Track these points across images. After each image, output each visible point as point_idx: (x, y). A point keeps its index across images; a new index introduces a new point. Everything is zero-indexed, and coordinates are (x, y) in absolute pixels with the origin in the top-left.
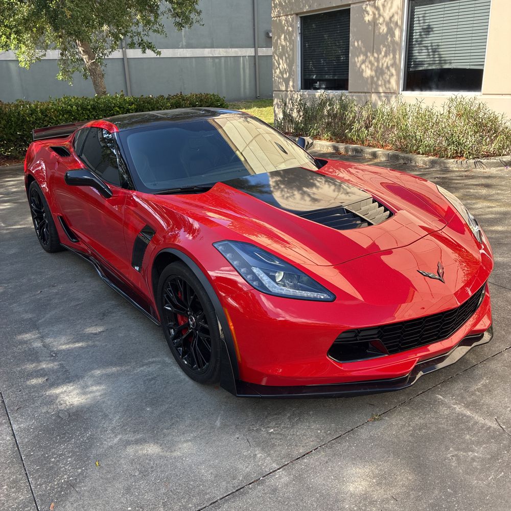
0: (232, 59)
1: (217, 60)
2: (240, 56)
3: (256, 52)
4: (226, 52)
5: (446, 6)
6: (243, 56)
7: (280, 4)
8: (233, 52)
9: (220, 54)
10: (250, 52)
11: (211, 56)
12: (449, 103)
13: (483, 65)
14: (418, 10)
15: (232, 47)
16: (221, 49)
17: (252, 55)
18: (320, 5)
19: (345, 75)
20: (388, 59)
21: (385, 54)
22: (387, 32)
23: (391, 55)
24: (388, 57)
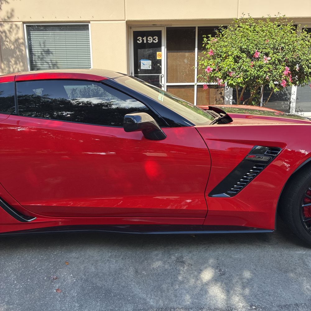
20: (18, 66)
21: (15, 63)
22: (14, 48)
23: (21, 64)
24: (19, 65)
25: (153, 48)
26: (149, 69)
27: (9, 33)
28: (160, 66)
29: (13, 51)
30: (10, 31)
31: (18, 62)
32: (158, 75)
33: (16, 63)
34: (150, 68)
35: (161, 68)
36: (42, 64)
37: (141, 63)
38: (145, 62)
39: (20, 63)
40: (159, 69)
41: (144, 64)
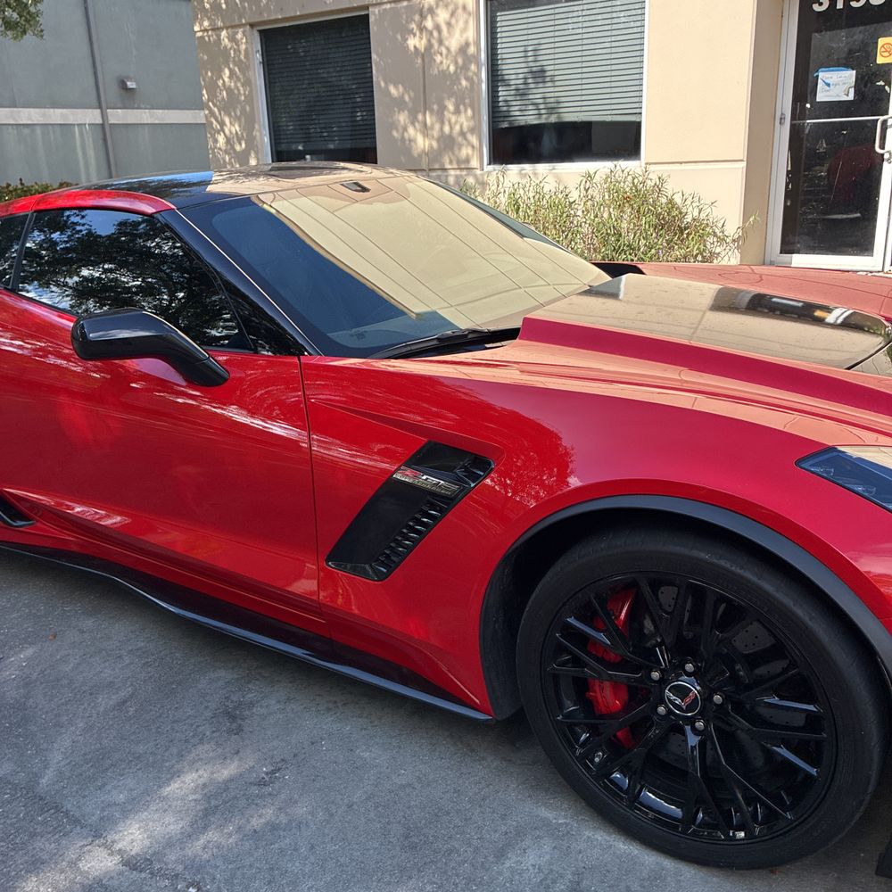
0: (57, 128)
1: (26, 131)
2: (74, 125)
3: (103, 116)
4: (44, 115)
5: (557, 11)
6: (79, 125)
7: (216, 7)
8: (56, 116)
9: (31, 119)
10: (92, 116)
11: (13, 122)
12: (584, 182)
13: (641, 113)
14: (503, 18)
15: (55, 105)
16: (32, 110)
17: (97, 122)
18: (303, 6)
19: (369, 140)
20: (462, 119)
21: (455, 110)
22: (456, 72)
23: (470, 112)
24: (463, 115)
25: (865, 24)
26: (845, 98)
27: (449, 32)
28: (887, 87)
29: (455, 79)
30: (449, 24)
31: (462, 107)
32: (873, 120)
33: (457, 112)
34: (851, 97)
35: (889, 94)
36: (523, 108)
37: (819, 80)
38: (835, 77)
39: (466, 111)
40: (879, 100)
41: (828, 85)
